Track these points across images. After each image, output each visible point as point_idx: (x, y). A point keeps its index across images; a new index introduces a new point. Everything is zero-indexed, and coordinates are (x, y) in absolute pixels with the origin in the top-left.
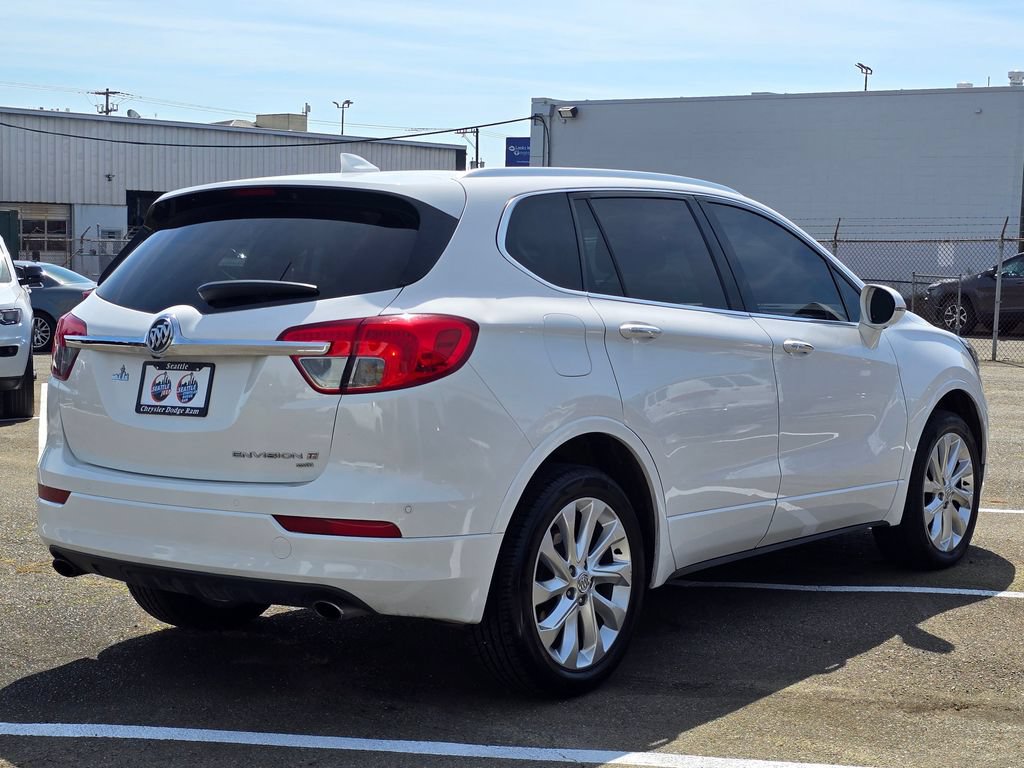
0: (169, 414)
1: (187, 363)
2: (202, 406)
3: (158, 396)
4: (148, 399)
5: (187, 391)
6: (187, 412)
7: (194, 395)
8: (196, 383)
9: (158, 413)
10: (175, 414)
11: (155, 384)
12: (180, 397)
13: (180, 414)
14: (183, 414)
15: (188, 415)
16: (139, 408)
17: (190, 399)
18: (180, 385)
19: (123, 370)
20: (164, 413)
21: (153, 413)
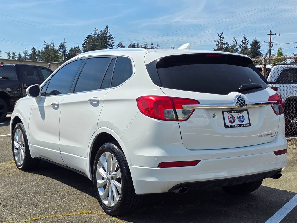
0: (239, 127)
1: (239, 110)
2: (248, 123)
3: (231, 122)
4: (228, 123)
5: (241, 119)
6: (245, 125)
7: (244, 120)
8: (243, 116)
9: (235, 127)
10: (241, 127)
11: (229, 118)
12: (239, 121)
13: (243, 127)
14: (244, 126)
15: (245, 126)
16: (226, 127)
17: (243, 122)
18: (238, 118)
19: (215, 115)
20: (237, 127)
21: (233, 127)
